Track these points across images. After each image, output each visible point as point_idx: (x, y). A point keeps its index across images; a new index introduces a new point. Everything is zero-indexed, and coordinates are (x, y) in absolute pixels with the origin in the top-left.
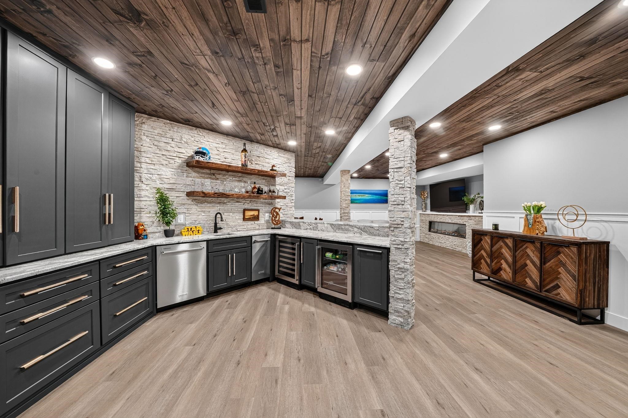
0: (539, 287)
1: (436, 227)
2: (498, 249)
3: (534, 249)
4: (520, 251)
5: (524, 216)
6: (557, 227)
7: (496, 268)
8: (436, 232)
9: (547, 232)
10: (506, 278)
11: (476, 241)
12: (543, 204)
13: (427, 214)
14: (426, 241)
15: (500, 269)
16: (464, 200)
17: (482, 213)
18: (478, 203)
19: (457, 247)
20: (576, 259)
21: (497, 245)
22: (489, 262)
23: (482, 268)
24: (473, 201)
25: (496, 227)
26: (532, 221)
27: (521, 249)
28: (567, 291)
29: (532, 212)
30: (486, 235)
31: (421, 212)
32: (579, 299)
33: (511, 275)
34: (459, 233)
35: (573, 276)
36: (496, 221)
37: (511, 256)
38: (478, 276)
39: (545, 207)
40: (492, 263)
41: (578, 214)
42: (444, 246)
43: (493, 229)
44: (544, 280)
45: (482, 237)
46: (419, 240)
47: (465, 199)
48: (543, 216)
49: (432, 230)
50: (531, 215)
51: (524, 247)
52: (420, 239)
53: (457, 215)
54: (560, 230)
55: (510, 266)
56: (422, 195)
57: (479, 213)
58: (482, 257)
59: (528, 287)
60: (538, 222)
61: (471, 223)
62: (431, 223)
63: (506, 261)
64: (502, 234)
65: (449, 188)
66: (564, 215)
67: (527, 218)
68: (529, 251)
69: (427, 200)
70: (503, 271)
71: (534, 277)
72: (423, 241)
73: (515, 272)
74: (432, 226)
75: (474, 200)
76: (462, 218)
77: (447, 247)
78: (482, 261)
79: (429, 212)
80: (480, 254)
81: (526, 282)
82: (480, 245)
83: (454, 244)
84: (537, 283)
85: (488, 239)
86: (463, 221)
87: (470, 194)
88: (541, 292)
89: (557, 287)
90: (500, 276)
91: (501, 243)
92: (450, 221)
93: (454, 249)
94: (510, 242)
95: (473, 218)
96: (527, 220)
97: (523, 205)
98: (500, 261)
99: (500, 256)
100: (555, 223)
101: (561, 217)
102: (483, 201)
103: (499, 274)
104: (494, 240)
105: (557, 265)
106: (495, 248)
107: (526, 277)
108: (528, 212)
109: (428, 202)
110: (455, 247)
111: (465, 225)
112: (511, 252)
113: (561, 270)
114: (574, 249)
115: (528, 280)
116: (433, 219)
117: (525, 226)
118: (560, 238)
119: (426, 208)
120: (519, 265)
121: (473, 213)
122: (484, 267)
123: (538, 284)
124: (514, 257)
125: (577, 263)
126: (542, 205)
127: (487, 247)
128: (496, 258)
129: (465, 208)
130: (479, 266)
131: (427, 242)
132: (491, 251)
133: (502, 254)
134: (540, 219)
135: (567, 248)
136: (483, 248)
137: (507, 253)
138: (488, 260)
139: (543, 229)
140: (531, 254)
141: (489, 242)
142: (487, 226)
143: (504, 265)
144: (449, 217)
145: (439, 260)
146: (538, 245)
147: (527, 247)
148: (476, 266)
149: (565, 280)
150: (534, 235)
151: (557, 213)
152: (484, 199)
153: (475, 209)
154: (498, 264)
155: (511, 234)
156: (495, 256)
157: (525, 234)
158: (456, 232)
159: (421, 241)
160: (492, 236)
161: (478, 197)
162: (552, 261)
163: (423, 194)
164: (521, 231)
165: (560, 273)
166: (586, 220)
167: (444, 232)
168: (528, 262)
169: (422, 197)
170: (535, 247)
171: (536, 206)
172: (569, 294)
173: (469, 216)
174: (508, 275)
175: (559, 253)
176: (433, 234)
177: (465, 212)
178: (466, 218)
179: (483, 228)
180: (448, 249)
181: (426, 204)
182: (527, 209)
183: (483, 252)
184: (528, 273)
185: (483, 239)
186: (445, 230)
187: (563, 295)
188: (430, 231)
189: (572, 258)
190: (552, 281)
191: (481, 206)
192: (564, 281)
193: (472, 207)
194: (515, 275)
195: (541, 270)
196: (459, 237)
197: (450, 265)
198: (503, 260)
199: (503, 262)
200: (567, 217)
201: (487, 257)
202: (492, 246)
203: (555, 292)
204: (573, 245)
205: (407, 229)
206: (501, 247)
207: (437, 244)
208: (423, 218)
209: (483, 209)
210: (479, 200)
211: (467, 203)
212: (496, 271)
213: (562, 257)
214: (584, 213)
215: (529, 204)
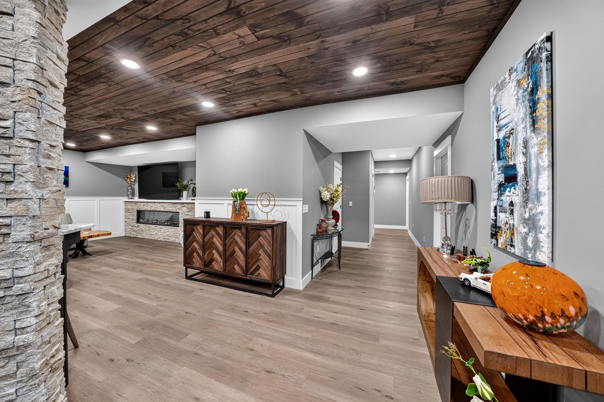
0: (245, 271)
1: (147, 217)
2: (210, 239)
3: (241, 235)
4: (230, 239)
5: (231, 202)
6: (255, 212)
7: (209, 260)
8: (147, 223)
9: (249, 217)
10: (217, 269)
11: (188, 232)
12: (246, 190)
13: (134, 202)
14: (133, 234)
15: (212, 260)
16: (177, 186)
17: (194, 200)
18: (191, 189)
19: (169, 238)
20: (270, 239)
21: (209, 234)
22: (201, 255)
23: (194, 263)
24: (186, 188)
25: (208, 214)
26: (238, 207)
27: (230, 236)
28: (265, 270)
29: (238, 198)
30: (198, 225)
31: (126, 199)
32: (273, 275)
33: (222, 264)
34: (173, 222)
35: (269, 256)
36: (208, 208)
37: (221, 244)
38: (191, 272)
39: (248, 193)
40: (204, 255)
41: (270, 200)
42: (155, 237)
43: (205, 218)
44: (249, 263)
45: (194, 227)
46: (124, 235)
47: (178, 184)
48: (247, 202)
49: (141, 220)
50: (237, 201)
51: (233, 233)
52: (126, 233)
53: (169, 203)
54: (257, 214)
55: (221, 256)
56: (128, 178)
57: (192, 200)
58: (195, 250)
59: (237, 274)
60: (243, 208)
61: (185, 211)
62: (139, 212)
63: (218, 251)
64: (213, 222)
65: (163, 173)
66: (261, 201)
67: (234, 204)
68: (237, 238)
69: (134, 185)
70: (215, 262)
71: (241, 263)
72: (130, 235)
73: (225, 262)
74: (142, 215)
75: (187, 186)
76: (175, 205)
77: (160, 239)
78: (195, 254)
79: (136, 199)
80: (192, 246)
81: (235, 269)
82: (192, 236)
83: (168, 234)
84: (243, 268)
85: (200, 229)
86: (176, 208)
87: (184, 180)
88: (246, 276)
89: (258, 268)
90: (212, 268)
91: (213, 232)
92: (162, 210)
93: (167, 240)
94: (220, 230)
95: (186, 205)
96: (234, 206)
97: (231, 191)
98: (212, 252)
99: (213, 246)
100: (254, 208)
101: (259, 202)
102: (195, 188)
103: (211, 266)
104: (206, 230)
105: (258, 248)
106: (207, 238)
107: (235, 265)
108: (235, 198)
109: (136, 187)
110: (168, 238)
111: (179, 212)
112: (221, 240)
113: (261, 252)
114: (269, 231)
115: (236, 267)
116: (142, 207)
117: (233, 212)
118: (258, 222)
119: (133, 195)
120: (228, 253)
121: (186, 200)
122: (197, 262)
123: (245, 269)
124: (224, 245)
125: (271, 243)
126: (245, 192)
127: (199, 238)
128: (208, 249)
129: (179, 196)
130: (192, 260)
131: (136, 236)
132: (203, 241)
133: (214, 244)
134: (244, 205)
135: (264, 231)
136: (195, 240)
137: (217, 242)
138: (200, 252)
139: (246, 215)
140: (239, 241)
141: (201, 231)
142: (199, 214)
143: (216, 256)
144: (161, 204)
145: (146, 259)
146: (244, 230)
147: (235, 234)
148: (188, 262)
149: (264, 260)
150: (240, 221)
151: (256, 199)
152: (197, 186)
153: (188, 196)
154: (210, 256)
155: (222, 221)
156: (207, 246)
157: (233, 220)
158: (169, 221)
159: (127, 235)
160: (204, 225)
161: (191, 183)
162: (254, 244)
163: (128, 176)
164: (230, 217)
165: (260, 255)
166: (275, 205)
167: (156, 222)
168: (236, 249)
169: (128, 180)
170: (242, 233)
171: (241, 192)
172: (267, 273)
173: (183, 203)
174: (220, 264)
175: (259, 236)
176: (142, 226)
177: (178, 199)
178: (178, 205)
179: (196, 216)
180: (161, 241)
181: (133, 190)
182: (234, 196)
183: (195, 244)
184: (236, 259)
185: (195, 229)
186: (157, 220)
187: (263, 275)
188: (138, 221)
189: (268, 240)
190: (255, 263)
191: (194, 193)
192: (263, 262)
193: (185, 193)
194: (226, 263)
195: (246, 254)
196: (172, 226)
197: (161, 262)
198: (214, 250)
199: (214, 252)
200: (263, 203)
201: (199, 249)
202: (204, 236)
203: (257, 273)
204: (269, 228)
205: (22, 244)
206: (213, 237)
207: (147, 237)
208: (129, 207)
209: (195, 196)
210: (192, 186)
211: (180, 189)
212: (208, 263)
213: (261, 239)
214: (274, 199)
215: (236, 191)
